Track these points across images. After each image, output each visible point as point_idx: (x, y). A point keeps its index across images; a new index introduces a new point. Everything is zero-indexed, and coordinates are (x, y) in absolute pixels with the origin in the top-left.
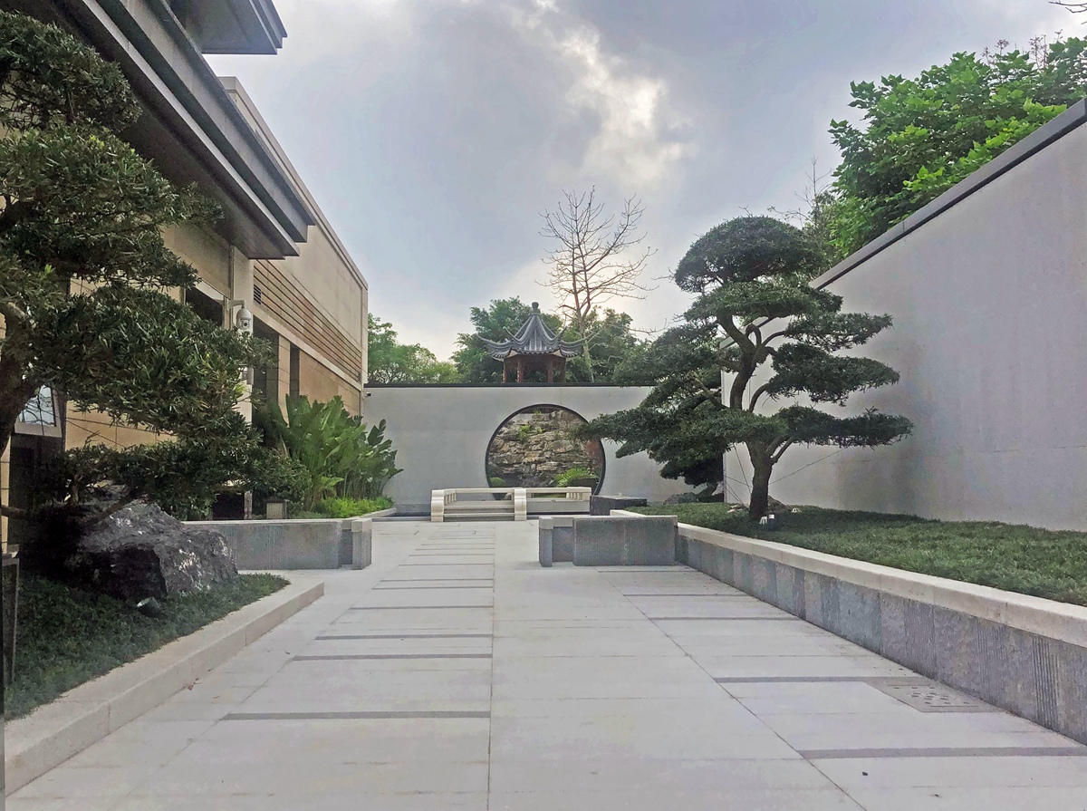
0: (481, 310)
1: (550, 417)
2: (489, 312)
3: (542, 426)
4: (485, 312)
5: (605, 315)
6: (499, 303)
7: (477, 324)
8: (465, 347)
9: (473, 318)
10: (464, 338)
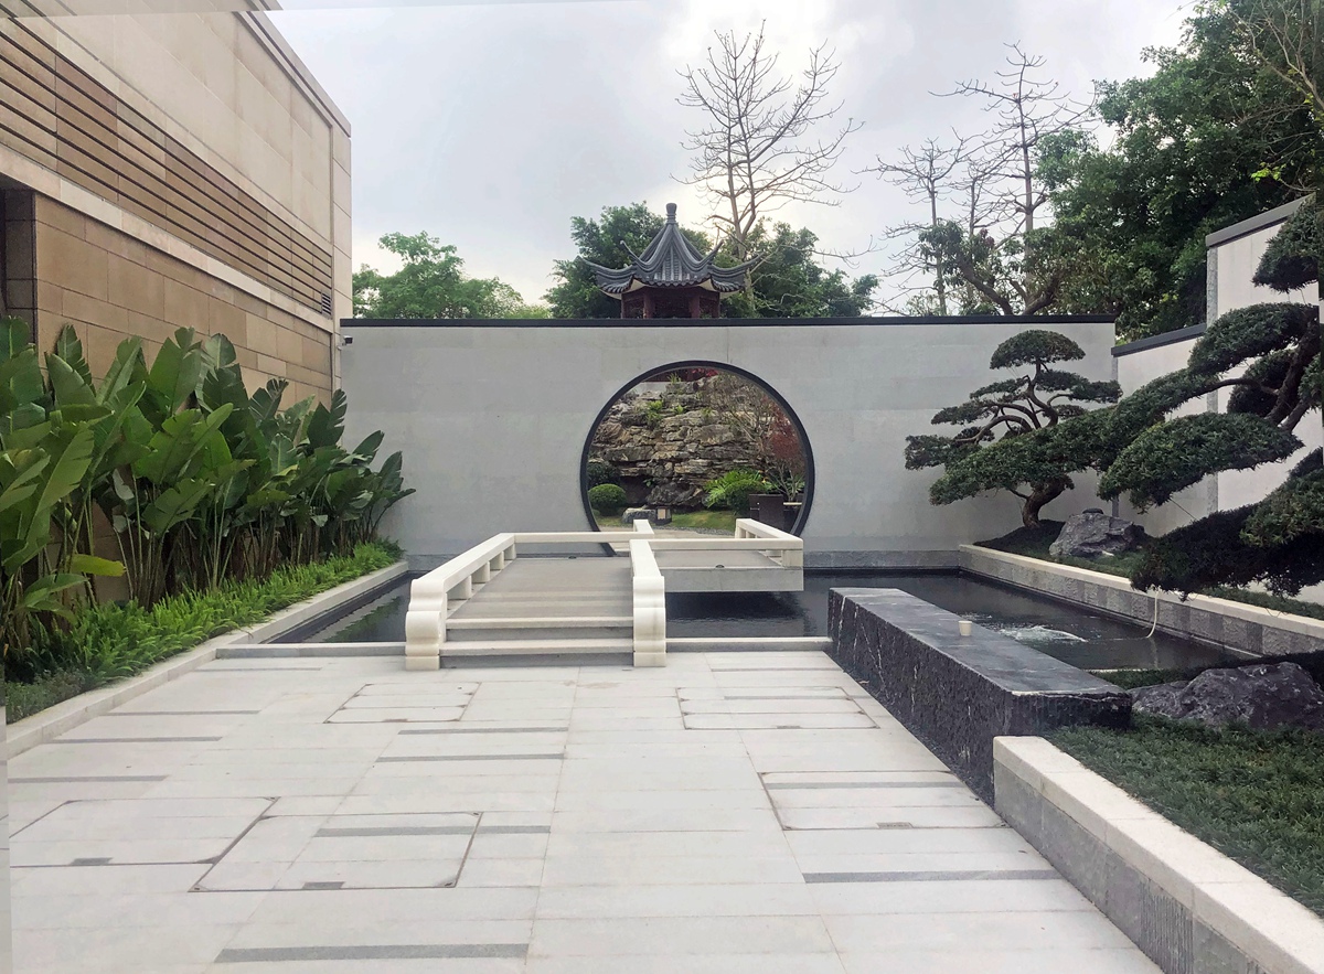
0: (588, 222)
1: (696, 387)
2: (600, 224)
3: (683, 402)
4: (593, 225)
5: (776, 233)
6: (615, 212)
7: (582, 244)
8: (565, 280)
9: (576, 234)
10: (562, 268)
